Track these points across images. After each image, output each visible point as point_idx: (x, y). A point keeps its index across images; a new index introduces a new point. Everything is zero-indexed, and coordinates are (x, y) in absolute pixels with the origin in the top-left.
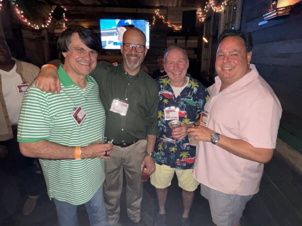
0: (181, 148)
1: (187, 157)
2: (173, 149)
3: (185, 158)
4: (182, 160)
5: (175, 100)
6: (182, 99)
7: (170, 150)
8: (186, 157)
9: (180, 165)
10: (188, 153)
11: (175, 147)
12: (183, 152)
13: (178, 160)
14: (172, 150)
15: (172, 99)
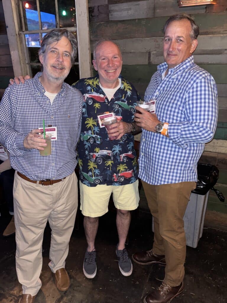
0: (118, 160)
1: (125, 170)
2: (110, 163)
3: (122, 172)
4: (119, 175)
5: (108, 104)
6: (116, 102)
7: (106, 164)
8: (123, 170)
9: (118, 180)
10: (125, 165)
11: (111, 160)
12: (120, 165)
13: (115, 174)
14: (108, 164)
15: (105, 102)
